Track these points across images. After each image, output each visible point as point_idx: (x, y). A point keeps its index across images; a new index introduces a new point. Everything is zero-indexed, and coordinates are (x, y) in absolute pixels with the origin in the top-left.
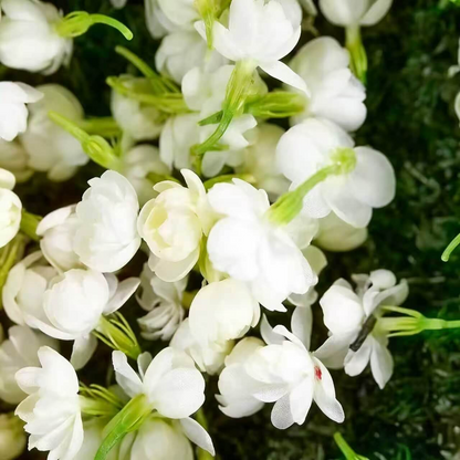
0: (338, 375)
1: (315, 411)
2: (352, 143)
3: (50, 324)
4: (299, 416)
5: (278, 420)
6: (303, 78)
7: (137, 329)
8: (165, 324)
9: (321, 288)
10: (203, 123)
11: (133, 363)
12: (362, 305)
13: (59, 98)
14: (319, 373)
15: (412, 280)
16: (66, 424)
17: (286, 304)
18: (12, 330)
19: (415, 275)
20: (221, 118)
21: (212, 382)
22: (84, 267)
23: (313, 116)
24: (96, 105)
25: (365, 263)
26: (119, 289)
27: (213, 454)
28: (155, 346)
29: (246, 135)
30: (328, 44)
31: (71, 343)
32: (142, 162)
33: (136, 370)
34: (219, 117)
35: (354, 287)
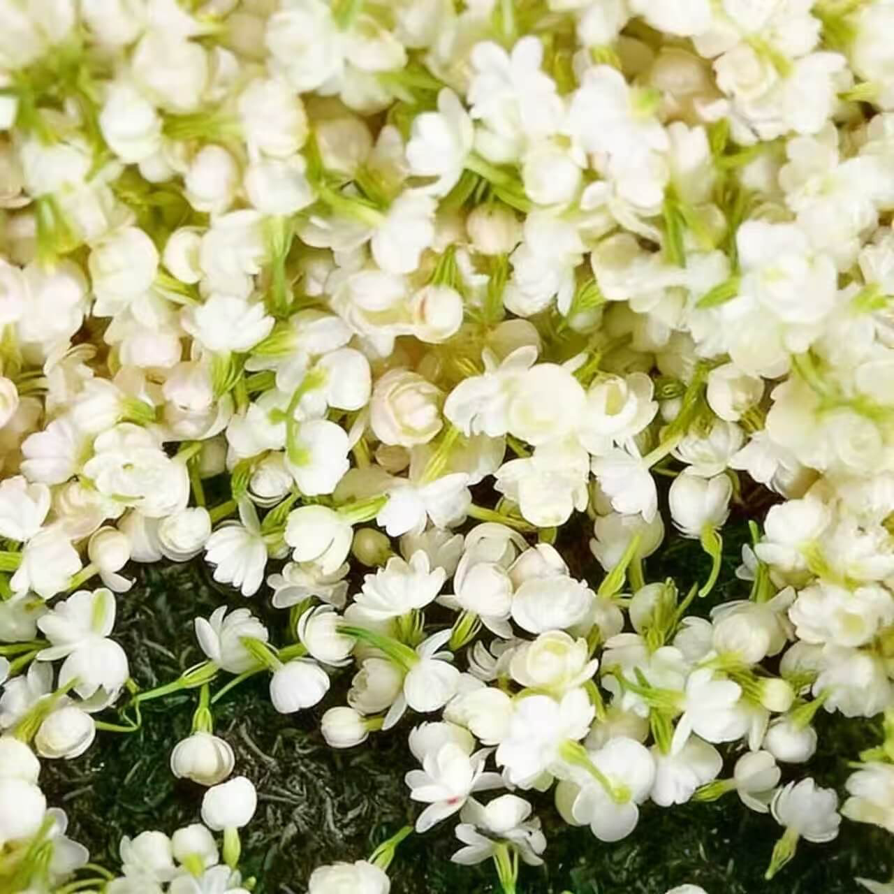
0: (454, 820)
1: (421, 806)
2: (640, 802)
3: (467, 572)
4: (417, 795)
5: (412, 777)
6: (683, 749)
7: (472, 643)
8: (480, 666)
9: (519, 792)
10: (637, 671)
11: (445, 647)
12: (513, 829)
13: (653, 537)
14: (452, 802)
15: (545, 867)
16: (385, 604)
17: (502, 767)
18: (460, 536)
19: (550, 869)
20: (643, 687)
21: (436, 716)
22: (514, 591)
23: (657, 765)
24: (655, 568)
25: (549, 824)
26: (501, 623)
27: (384, 728)
28: (461, 662)
29: (631, 710)
30: (717, 764)
31: (453, 593)
32: (609, 621)
33: (438, 651)
34: (644, 683)
35: (528, 819)
